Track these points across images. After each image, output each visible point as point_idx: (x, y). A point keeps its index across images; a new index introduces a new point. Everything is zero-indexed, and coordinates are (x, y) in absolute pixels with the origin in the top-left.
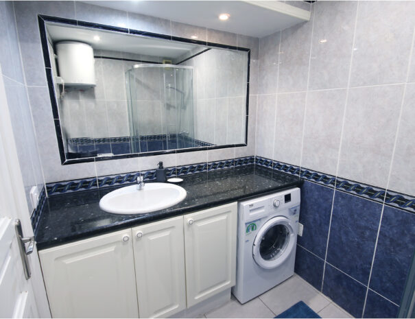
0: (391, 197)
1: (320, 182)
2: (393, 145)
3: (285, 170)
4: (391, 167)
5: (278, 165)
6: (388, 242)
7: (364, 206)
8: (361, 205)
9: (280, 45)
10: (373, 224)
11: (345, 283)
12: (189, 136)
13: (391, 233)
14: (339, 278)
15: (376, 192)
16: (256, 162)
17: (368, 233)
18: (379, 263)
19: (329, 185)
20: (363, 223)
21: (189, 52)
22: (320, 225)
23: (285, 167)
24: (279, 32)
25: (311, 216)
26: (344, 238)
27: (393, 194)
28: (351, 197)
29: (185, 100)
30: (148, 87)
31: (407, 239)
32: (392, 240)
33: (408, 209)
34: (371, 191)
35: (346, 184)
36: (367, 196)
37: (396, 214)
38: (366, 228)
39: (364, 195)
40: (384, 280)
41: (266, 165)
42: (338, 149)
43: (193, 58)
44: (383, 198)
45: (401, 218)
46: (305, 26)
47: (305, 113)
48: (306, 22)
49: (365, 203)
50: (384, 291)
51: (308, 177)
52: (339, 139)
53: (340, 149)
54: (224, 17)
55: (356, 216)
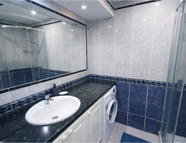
0: (150, 83)
1: (123, 82)
2: (150, 65)
3: (107, 79)
4: (149, 72)
5: (103, 77)
6: (151, 99)
7: (141, 88)
8: (140, 88)
9: (100, 26)
10: (145, 93)
11: (136, 119)
12: (44, 68)
13: (151, 95)
14: (134, 117)
15: (145, 82)
16: (91, 77)
17: (143, 97)
18: (148, 107)
19: (128, 82)
20: (142, 94)
21: (39, 22)
22: (125, 99)
23: (107, 78)
24: (99, 20)
25: (121, 96)
26: (135, 102)
27: (151, 82)
28: (136, 86)
29: (39, 49)
30: (10, 40)
31: (157, 96)
32: (152, 98)
33: (156, 86)
34: (143, 82)
35: (134, 81)
36: (142, 84)
37: (152, 88)
38: (143, 96)
39: (141, 84)
40: (151, 112)
41: (97, 78)
42: (130, 68)
43: (44, 26)
44: (148, 84)
45: (154, 89)
46: (112, 19)
47: (115, 54)
48: (113, 17)
49: (142, 86)
50: (151, 116)
51: (118, 80)
52: (130, 64)
53: (131, 68)
54: (84, 7)
55: (139, 92)
